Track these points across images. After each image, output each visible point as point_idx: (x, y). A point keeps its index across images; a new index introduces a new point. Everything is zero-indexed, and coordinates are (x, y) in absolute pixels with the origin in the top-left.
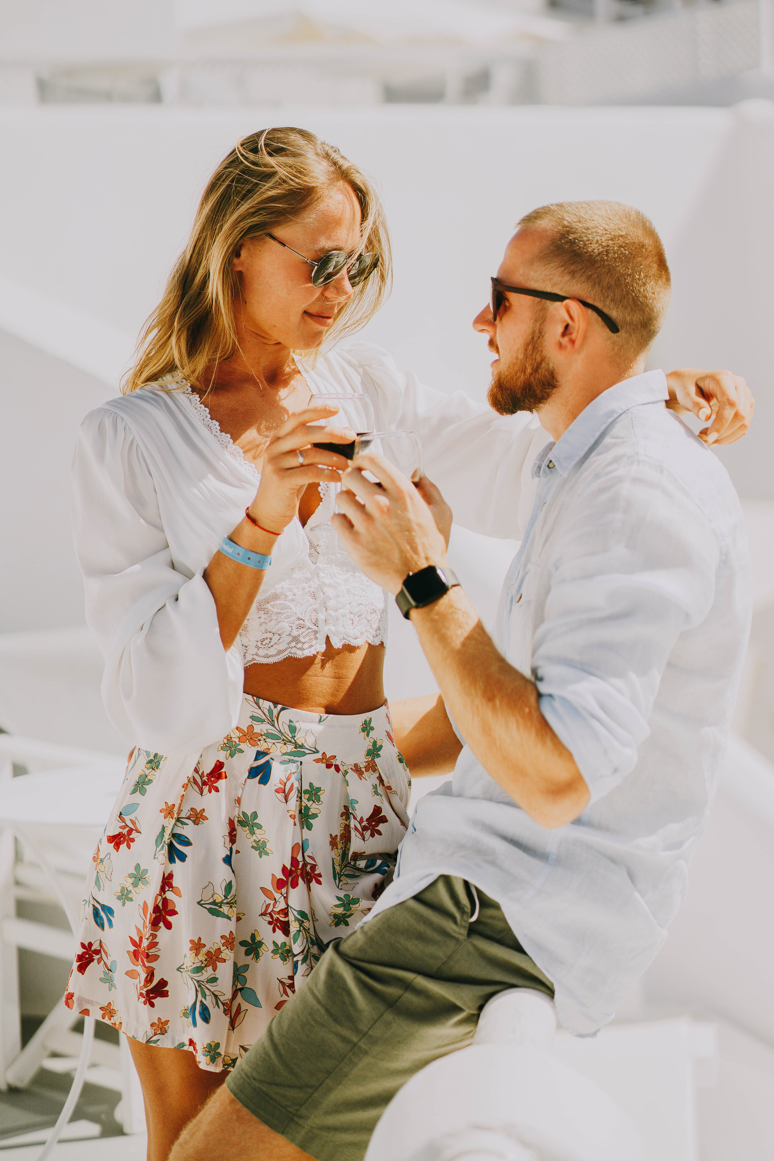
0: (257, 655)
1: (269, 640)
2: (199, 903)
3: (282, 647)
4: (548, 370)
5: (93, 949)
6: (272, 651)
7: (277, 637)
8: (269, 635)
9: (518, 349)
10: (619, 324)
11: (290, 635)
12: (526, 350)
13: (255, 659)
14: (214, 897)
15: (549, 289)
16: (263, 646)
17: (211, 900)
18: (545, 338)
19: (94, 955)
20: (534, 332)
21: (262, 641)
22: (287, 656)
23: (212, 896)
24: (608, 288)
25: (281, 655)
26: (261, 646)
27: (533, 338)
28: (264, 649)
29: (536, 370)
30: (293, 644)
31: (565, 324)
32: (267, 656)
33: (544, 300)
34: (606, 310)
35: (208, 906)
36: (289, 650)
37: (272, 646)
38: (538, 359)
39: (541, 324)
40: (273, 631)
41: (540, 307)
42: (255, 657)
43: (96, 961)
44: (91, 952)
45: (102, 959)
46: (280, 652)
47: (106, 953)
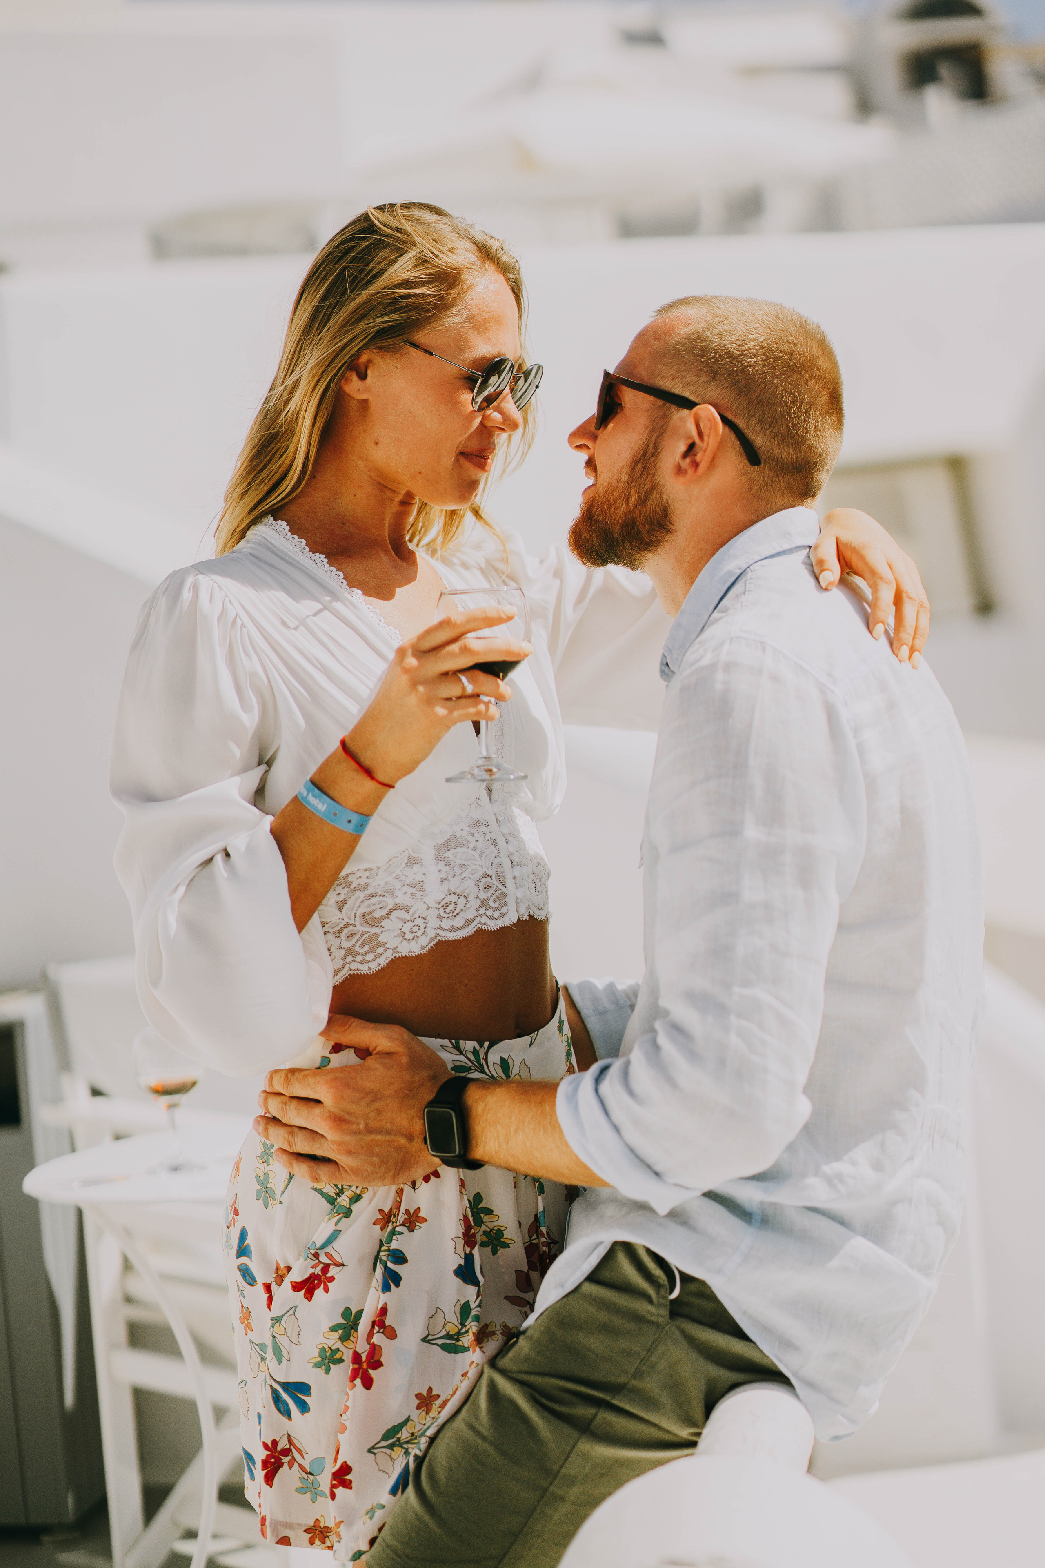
0: (440, 928)
1: (453, 905)
2: (424, 1340)
3: (470, 915)
4: (659, 503)
5: (279, 1448)
6: (459, 922)
7: (462, 901)
8: (454, 898)
9: (622, 468)
10: (762, 454)
11: (477, 897)
12: (633, 469)
13: (437, 935)
14: (446, 1327)
15: (678, 390)
16: (446, 916)
17: (444, 1333)
18: (660, 456)
19: (282, 1457)
20: (647, 446)
21: (444, 907)
22: (477, 927)
23: (444, 1327)
24: (758, 404)
25: (470, 927)
26: (444, 915)
27: (644, 454)
28: (449, 920)
29: (643, 501)
30: (482, 911)
31: (690, 442)
32: (453, 929)
33: (668, 404)
34: (748, 433)
35: (440, 1342)
36: (479, 918)
37: (457, 914)
38: (648, 486)
39: (658, 437)
40: (458, 891)
41: (661, 413)
42: (439, 931)
43: (286, 1465)
44: (277, 1454)
45: (295, 1460)
46: (468, 922)
47: (299, 1451)
